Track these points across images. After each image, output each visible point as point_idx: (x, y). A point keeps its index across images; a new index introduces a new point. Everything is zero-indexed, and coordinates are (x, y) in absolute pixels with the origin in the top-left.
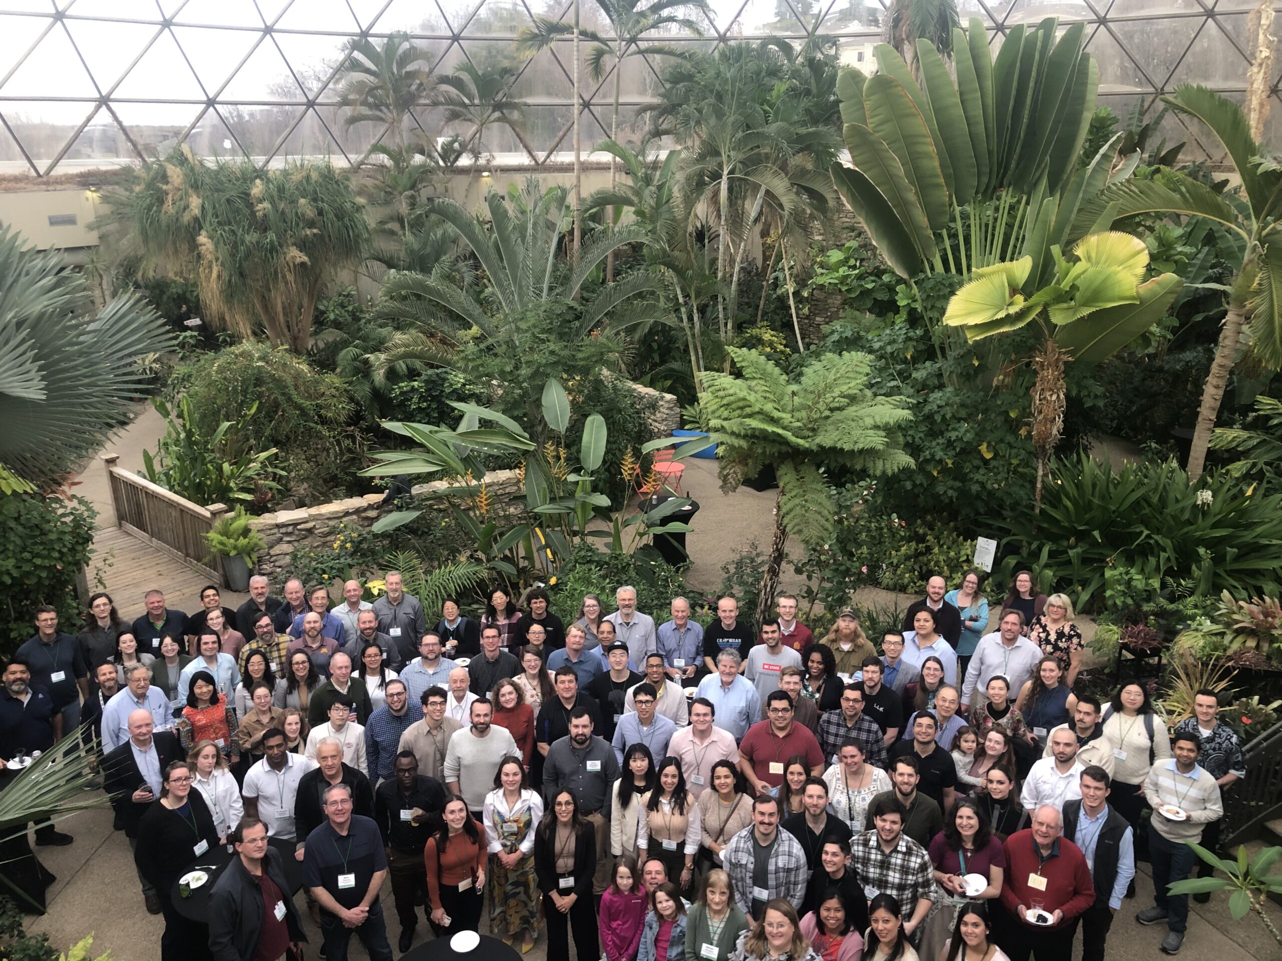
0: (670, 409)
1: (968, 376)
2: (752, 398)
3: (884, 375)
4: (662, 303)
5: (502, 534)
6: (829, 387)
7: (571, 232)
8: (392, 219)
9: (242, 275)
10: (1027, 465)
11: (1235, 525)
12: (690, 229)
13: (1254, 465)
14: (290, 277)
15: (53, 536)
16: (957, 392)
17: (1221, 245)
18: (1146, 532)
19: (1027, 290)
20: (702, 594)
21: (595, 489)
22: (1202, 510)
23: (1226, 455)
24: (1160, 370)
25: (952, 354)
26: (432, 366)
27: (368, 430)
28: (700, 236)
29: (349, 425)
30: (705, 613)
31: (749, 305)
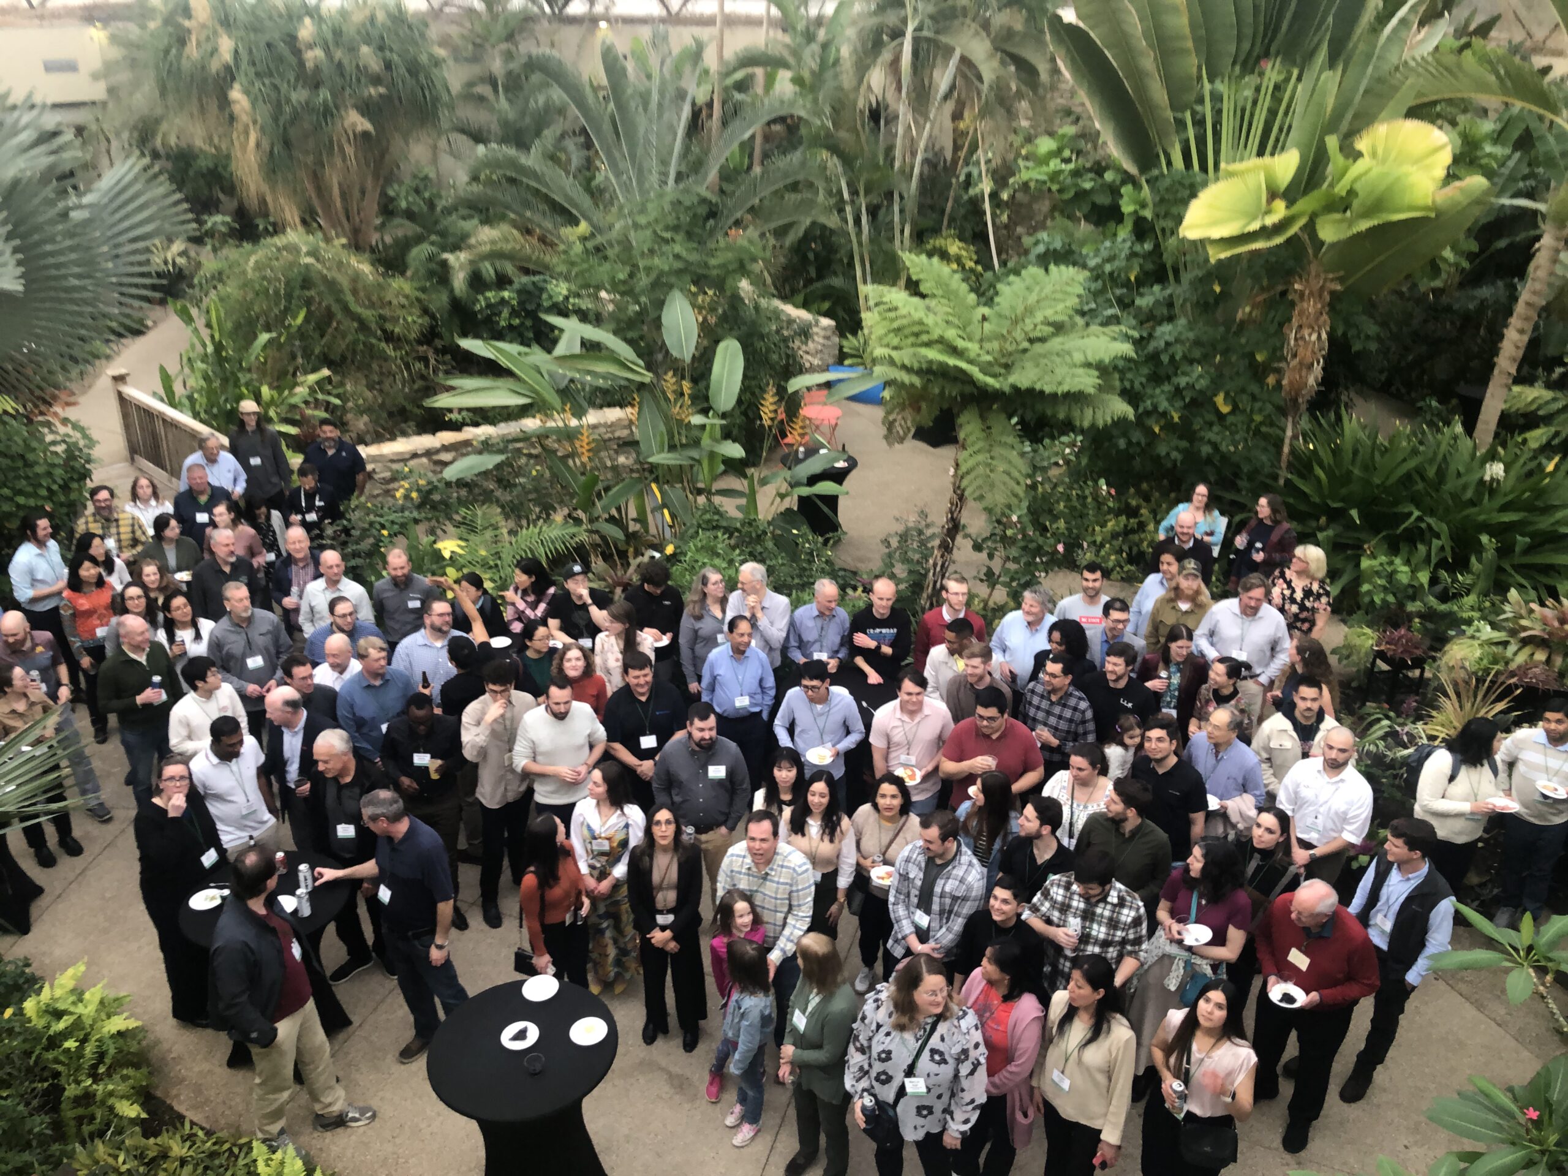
0: (827, 338)
1: (1206, 306)
2: (930, 320)
3: (1100, 300)
4: (821, 197)
5: (607, 489)
6: (1029, 311)
7: (710, 105)
8: (482, 80)
9: (287, 143)
10: (1272, 424)
11: (1529, 507)
12: (861, 104)
13: (1557, 434)
14: (349, 150)
15: (39, 469)
16: (1191, 326)
17: (1541, 148)
18: (1417, 513)
19: (1291, 194)
20: (855, 573)
21: (727, 434)
22: (1491, 488)
23: (1522, 421)
24: (1448, 309)
25: (1186, 277)
26: (527, 271)
27: (444, 351)
28: (875, 115)
29: (420, 342)
30: (857, 596)
31: (932, 208)
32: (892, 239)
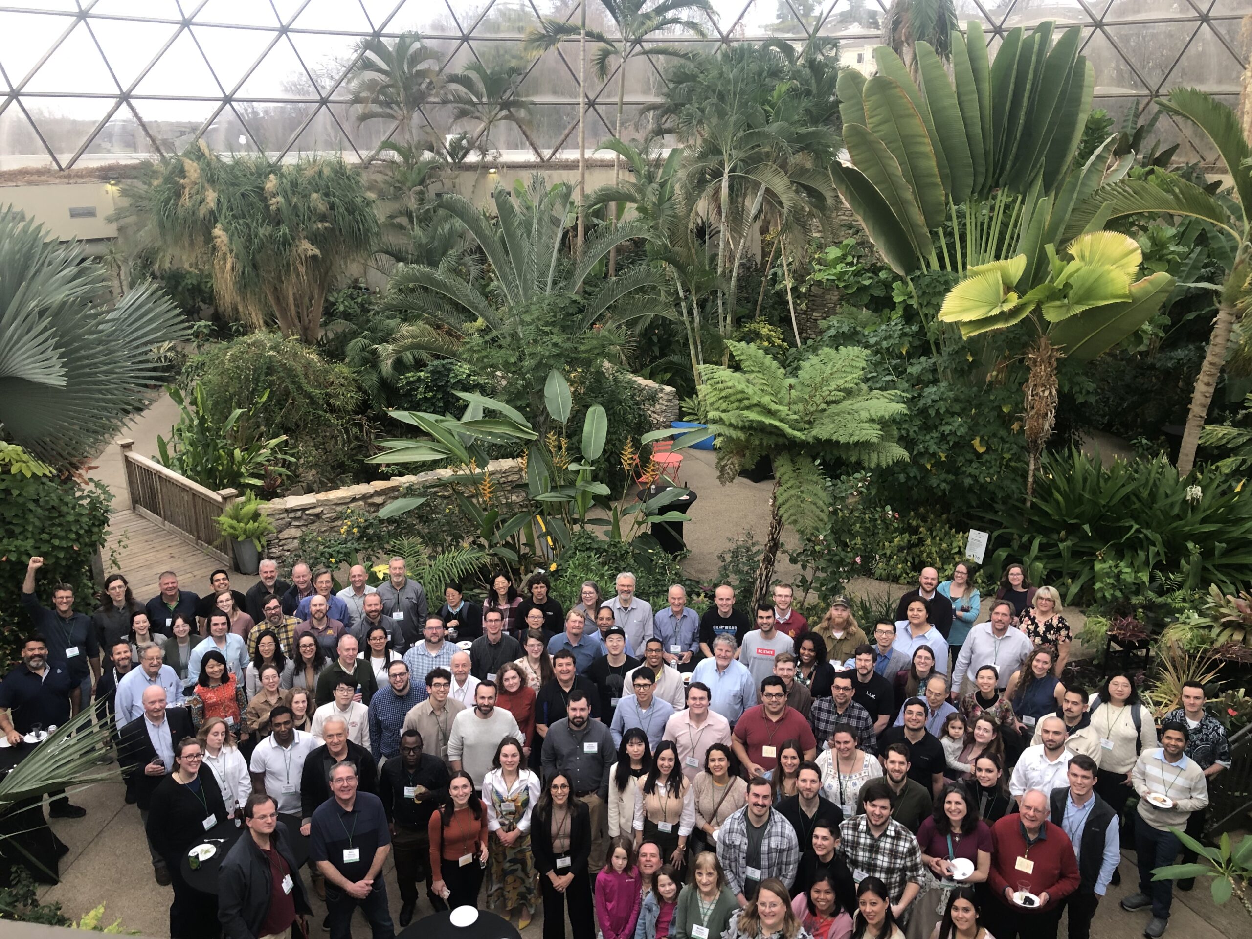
0: (669, 401)
1: (962, 372)
2: (750, 391)
3: (880, 369)
4: (663, 298)
5: (504, 521)
6: (826, 381)
7: (575, 228)
8: (401, 213)
9: (255, 266)
10: (1019, 460)
11: (1225, 521)
12: (691, 226)
13: (1244, 462)
14: (302, 270)
15: (71, 518)
16: (950, 388)
17: (1214, 245)
18: (1136, 527)
19: (1021, 287)
20: (698, 582)
21: (596, 477)
22: (1193, 505)
23: (1216, 452)
24: (1152, 367)
25: (945, 350)
26: (438, 357)
27: (375, 419)
28: (701, 232)
29: (357, 413)
30: (701, 600)
31: (748, 300)
32: (717, 325)
